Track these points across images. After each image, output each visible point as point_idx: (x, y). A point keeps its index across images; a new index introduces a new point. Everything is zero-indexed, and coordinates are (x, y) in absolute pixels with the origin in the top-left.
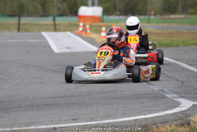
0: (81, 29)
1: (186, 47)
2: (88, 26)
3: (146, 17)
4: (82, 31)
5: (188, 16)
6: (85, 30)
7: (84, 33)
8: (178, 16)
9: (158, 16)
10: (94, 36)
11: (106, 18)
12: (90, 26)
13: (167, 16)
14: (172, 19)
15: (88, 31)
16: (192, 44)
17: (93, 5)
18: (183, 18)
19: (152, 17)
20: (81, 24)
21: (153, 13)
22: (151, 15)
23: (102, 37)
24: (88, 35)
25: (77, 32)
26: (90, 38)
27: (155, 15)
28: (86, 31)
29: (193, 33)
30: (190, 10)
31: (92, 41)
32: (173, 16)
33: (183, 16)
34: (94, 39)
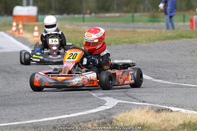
0: (14, 29)
1: (118, 45)
2: (20, 26)
3: (81, 16)
4: (16, 31)
5: (123, 14)
6: (18, 29)
7: (17, 33)
8: (112, 15)
9: (93, 15)
10: (27, 35)
11: (40, 17)
12: (24, 25)
13: (102, 15)
14: (107, 17)
15: (21, 31)
16: (123, 42)
17: (28, 5)
18: (118, 17)
19: (87, 16)
20: (14, 24)
21: (88, 12)
22: (86, 14)
23: (34, 37)
24: (21, 35)
25: (11, 32)
26: (23, 38)
27: (90, 13)
28: (19, 31)
29: (126, 31)
30: (125, 9)
31: (24, 41)
32: (108, 15)
33: (117, 15)
34: (27, 38)
